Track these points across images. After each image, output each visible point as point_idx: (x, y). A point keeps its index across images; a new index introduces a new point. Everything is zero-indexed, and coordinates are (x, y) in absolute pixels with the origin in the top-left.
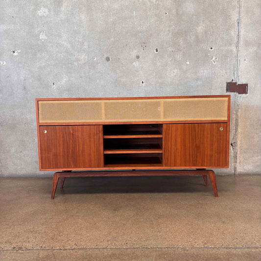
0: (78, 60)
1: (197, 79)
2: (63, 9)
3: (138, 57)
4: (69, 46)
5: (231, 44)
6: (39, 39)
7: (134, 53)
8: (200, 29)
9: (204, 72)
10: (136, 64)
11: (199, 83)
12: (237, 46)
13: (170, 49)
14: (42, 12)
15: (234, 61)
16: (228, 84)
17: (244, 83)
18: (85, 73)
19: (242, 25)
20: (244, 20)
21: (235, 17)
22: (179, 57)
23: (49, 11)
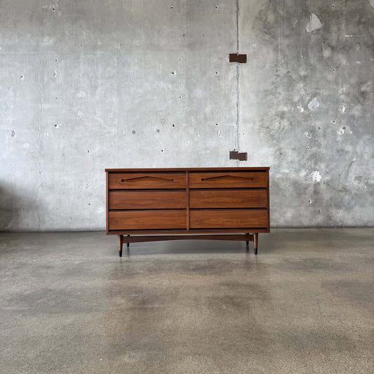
0: (109, 132)
1: (206, 149)
2: (98, 92)
3: (158, 131)
4: (102, 121)
5: (232, 122)
6: (77, 116)
7: (155, 128)
8: (208, 109)
9: (212, 143)
10: (157, 136)
11: (208, 151)
12: (237, 123)
13: (184, 125)
14: (81, 94)
15: (235, 135)
16: (231, 152)
17: (244, 152)
18: (115, 143)
19: (240, 107)
20: (242, 103)
21: (234, 101)
22: (191, 131)
23: (87, 94)
